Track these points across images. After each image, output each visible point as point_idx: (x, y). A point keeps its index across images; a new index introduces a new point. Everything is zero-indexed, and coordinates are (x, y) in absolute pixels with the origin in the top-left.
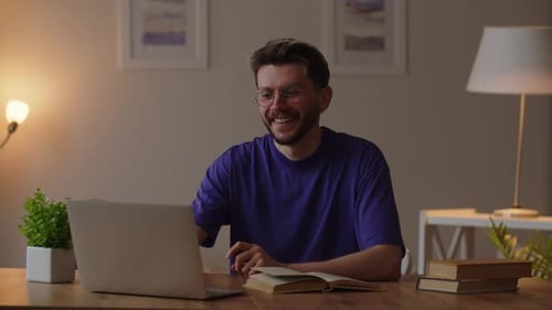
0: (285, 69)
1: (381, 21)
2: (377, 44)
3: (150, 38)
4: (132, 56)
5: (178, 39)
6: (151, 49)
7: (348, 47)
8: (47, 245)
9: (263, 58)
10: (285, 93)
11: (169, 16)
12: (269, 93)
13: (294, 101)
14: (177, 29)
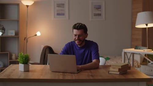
0: (80, 31)
1: (100, 11)
2: (99, 15)
3: (58, 14)
4: (55, 18)
5: (63, 14)
6: (58, 16)
7: (94, 16)
8: (23, 64)
9: (75, 27)
10: (79, 36)
11: (62, 10)
12: (76, 35)
13: (81, 38)
14: (63, 13)
